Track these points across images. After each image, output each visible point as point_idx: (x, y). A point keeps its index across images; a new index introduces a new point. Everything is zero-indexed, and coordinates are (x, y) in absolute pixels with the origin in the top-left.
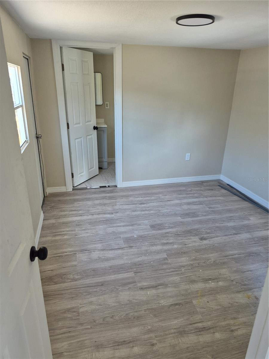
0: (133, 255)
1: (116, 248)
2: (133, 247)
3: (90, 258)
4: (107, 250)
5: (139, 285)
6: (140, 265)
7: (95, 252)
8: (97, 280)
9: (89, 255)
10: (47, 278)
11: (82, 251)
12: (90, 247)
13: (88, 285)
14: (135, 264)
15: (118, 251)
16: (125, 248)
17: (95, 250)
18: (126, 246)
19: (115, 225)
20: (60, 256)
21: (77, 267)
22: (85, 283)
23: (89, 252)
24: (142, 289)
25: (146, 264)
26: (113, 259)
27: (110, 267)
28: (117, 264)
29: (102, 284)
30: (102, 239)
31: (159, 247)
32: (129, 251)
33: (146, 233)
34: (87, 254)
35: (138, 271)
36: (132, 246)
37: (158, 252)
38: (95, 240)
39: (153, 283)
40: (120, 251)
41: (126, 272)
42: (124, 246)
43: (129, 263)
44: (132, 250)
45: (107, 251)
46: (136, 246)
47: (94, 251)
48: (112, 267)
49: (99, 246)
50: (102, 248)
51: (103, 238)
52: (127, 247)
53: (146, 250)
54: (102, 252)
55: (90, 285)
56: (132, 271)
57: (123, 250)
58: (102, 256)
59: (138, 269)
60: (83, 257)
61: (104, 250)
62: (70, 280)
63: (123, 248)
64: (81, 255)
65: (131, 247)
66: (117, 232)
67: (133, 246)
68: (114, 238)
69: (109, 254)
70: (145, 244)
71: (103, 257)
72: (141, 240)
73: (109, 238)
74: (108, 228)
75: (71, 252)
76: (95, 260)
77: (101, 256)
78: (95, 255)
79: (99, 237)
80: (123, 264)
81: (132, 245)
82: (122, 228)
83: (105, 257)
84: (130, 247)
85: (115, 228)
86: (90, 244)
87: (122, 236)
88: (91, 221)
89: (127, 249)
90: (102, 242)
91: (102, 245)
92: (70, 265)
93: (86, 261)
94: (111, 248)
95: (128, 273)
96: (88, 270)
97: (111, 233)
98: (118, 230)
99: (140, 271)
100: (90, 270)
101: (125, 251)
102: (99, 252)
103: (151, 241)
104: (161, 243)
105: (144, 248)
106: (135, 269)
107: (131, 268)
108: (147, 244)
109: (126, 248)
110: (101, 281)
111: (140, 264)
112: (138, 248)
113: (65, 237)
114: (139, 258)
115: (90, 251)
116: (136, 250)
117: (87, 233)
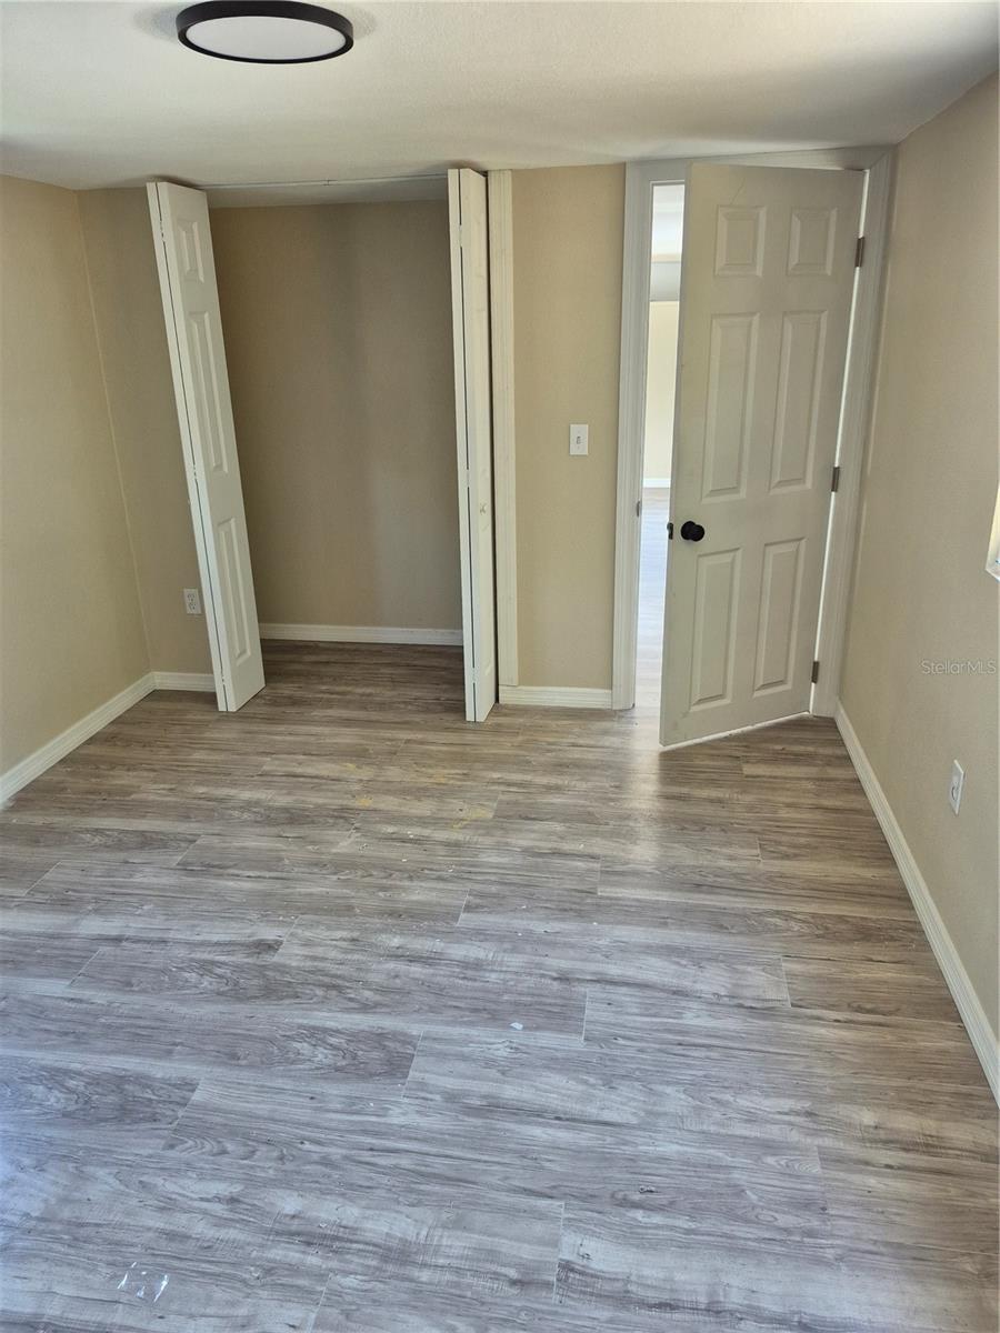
0: (572, 946)
1: (624, 990)
2: (555, 975)
3: (736, 971)
4: (662, 990)
5: (597, 866)
6: (565, 910)
7: (714, 994)
8: (712, 900)
9: (736, 985)
10: (880, 941)
11: (767, 1011)
12: (732, 1024)
13: (739, 893)
14: (581, 915)
15: (619, 972)
16: (589, 978)
17: (714, 1004)
18: (583, 989)
19: (585, 1138)
20: (860, 1010)
21: (781, 950)
22: (752, 900)
23: (741, 998)
24: (593, 857)
25: (546, 908)
26: (648, 949)
27: (666, 924)
28: (641, 929)
29: (698, 887)
30: (679, 1050)
31: (459, 951)
32: (579, 965)
33: (457, 1031)
34: (747, 993)
35: (579, 894)
36: (555, 983)
37: (480, 934)
38: (714, 1055)
39: (557, 861)
40: (614, 970)
41: (616, 899)
42: (588, 990)
43: (599, 923)
44: (564, 964)
45: (664, 986)
46: (543, 976)
47: (719, 996)
48: (661, 923)
49: (695, 1018)
50: (683, 1004)
51: (671, 1059)
52: (578, 979)
53: (514, 950)
54: (686, 984)
55: (734, 893)
56: (601, 898)
57: (601, 974)
58: (686, 970)
59: (578, 900)
60: (762, 984)
61: (674, 993)
62: (799, 917)
63: (598, 981)
64: (771, 995)
65: (564, 978)
66: (592, 1080)
67: (555, 979)
68: (621, 1041)
69: (656, 970)
70: (502, 976)
71: (684, 962)
72: (506, 998)
73: (641, 1050)
74: (634, 1121)
75: (819, 1018)
76: (716, 961)
77: (692, 970)
78: (713, 980)
79: (689, 1066)
80: (619, 923)
81: (556, 985)
82: (554, 1101)
83: (678, 963)
84: (567, 979)
85: (592, 1111)
86: (732, 1038)
87: (576, 1043)
88: (726, 1229)
89: (583, 971)
90: (680, 1032)
91: (679, 1016)
92: (809, 964)
93: (748, 964)
94: (648, 993)
95: (615, 895)
96: (741, 933)
97: (623, 1077)
98: (581, 1087)
99: (573, 893)
100: (733, 931)
101: (593, 967)
102: (698, 986)
103: (470, 983)
104: (439, 964)
105: (515, 961)
106: (589, 901)
107: (599, 906)
108: (493, 976)
109: (584, 981)
110: (702, 896)
111: (563, 911)
112: (539, 966)
113: (868, 1117)
114: (557, 930)
115: (736, 1001)
116: (549, 961)
117: (751, 1118)
